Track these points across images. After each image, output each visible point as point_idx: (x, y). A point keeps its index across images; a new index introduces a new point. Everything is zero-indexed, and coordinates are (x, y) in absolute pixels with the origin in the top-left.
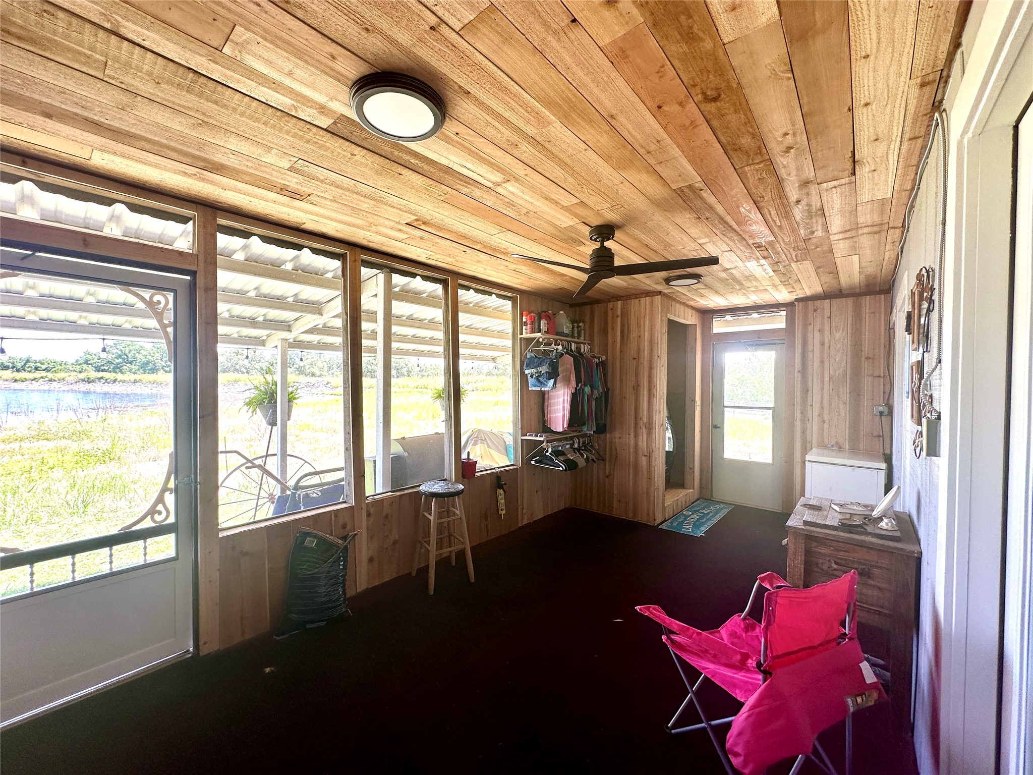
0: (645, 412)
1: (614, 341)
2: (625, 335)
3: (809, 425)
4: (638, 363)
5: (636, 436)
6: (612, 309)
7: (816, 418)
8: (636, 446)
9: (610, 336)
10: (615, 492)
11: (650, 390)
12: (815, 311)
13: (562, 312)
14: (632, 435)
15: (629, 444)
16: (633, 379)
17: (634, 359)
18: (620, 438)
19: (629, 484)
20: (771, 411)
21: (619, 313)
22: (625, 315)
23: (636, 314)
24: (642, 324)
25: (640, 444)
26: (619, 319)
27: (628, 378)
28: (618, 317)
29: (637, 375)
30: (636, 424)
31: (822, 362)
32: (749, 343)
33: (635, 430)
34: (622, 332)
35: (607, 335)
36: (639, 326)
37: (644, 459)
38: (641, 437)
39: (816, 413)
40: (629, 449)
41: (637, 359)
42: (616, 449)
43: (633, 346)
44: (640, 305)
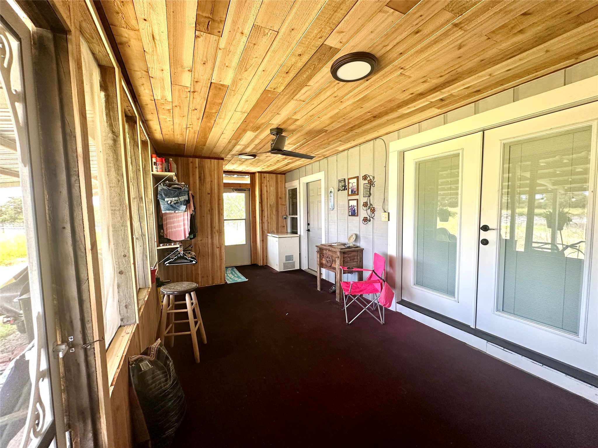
0: (217, 224)
1: (195, 183)
2: (202, 179)
3: (264, 225)
4: (211, 197)
5: (212, 237)
6: (192, 162)
7: (266, 222)
8: (212, 244)
9: (191, 179)
10: (200, 272)
11: (219, 212)
12: (264, 178)
13: (172, 159)
14: (209, 237)
15: (208, 243)
16: (209, 205)
17: (209, 194)
18: (201, 240)
19: (209, 265)
20: (244, 220)
21: (197, 165)
22: (202, 168)
23: (209, 168)
24: (213, 174)
25: (214, 241)
26: (197, 170)
27: (205, 205)
28: (196, 168)
29: (211, 203)
30: (212, 231)
31: (267, 199)
32: (235, 189)
33: (211, 235)
34: (200, 177)
35: (189, 178)
36: (211, 175)
37: (218, 250)
38: (215, 238)
39: (266, 220)
40: (208, 246)
41: (211, 194)
42: (199, 247)
43: (208, 186)
44: (211, 163)
